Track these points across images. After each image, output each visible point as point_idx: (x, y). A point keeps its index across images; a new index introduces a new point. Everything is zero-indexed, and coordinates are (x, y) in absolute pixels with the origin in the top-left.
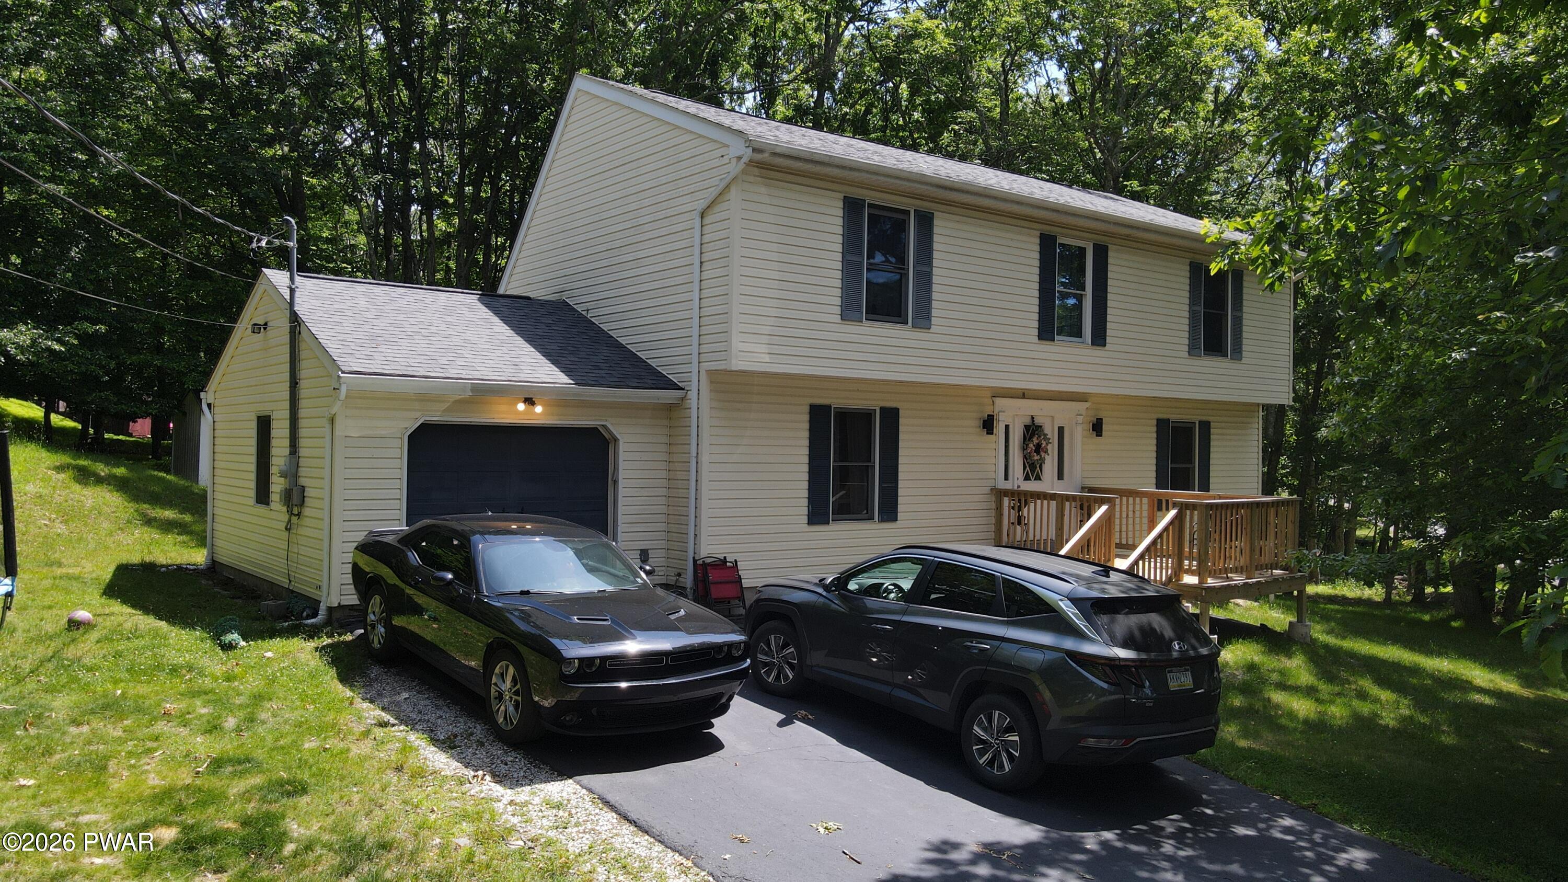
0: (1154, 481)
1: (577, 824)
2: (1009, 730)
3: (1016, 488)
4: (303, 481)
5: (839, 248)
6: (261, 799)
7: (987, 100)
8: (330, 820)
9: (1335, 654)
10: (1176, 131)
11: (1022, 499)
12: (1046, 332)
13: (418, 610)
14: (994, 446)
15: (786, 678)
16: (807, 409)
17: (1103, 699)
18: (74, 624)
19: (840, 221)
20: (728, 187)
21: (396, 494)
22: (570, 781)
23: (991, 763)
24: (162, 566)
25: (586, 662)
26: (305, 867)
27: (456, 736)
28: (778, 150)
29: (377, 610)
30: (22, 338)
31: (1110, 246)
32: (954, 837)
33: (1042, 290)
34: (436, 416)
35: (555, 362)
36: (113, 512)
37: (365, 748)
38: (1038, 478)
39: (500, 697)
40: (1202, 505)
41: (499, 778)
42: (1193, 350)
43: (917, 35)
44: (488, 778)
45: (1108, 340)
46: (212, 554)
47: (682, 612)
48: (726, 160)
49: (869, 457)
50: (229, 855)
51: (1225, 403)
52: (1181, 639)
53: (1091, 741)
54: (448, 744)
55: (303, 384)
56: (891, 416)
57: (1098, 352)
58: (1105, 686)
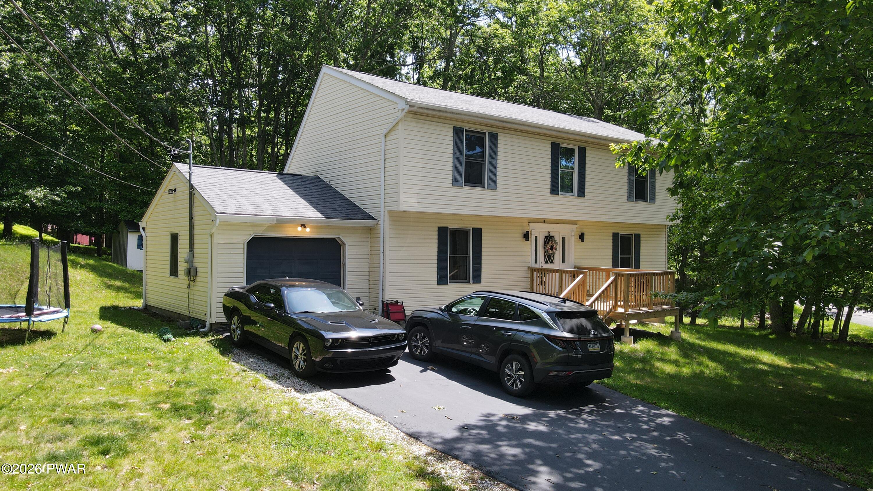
0: (611, 264)
1: (332, 407)
2: (520, 370)
3: (541, 267)
4: (196, 265)
5: (451, 151)
6: (200, 395)
7: (533, 68)
8: (231, 403)
9: (692, 346)
10: (630, 85)
11: (543, 272)
12: (554, 191)
13: (254, 323)
14: (529, 246)
15: (425, 352)
16: (437, 229)
17: (559, 355)
18: (94, 331)
19: (452, 139)
20: (397, 123)
21: (241, 270)
22: (329, 391)
23: (512, 385)
24: (122, 308)
25: (335, 340)
26: (224, 418)
27: (277, 375)
28: (421, 106)
29: (236, 323)
30: (39, 194)
31: (587, 148)
32: (492, 412)
33: (552, 170)
34: (260, 233)
35: (315, 207)
36: (91, 282)
37: (238, 379)
38: (552, 262)
39: (297, 357)
40: (626, 274)
41: (297, 390)
42: (630, 198)
43: (495, 36)
44: (293, 390)
45: (586, 194)
46: (146, 301)
47: (377, 321)
48: (396, 110)
49: (467, 252)
50: (193, 413)
51: (648, 225)
52: (595, 329)
53: (554, 373)
54: (274, 378)
55: (196, 218)
56: (478, 232)
57: (581, 200)
58: (561, 349)
